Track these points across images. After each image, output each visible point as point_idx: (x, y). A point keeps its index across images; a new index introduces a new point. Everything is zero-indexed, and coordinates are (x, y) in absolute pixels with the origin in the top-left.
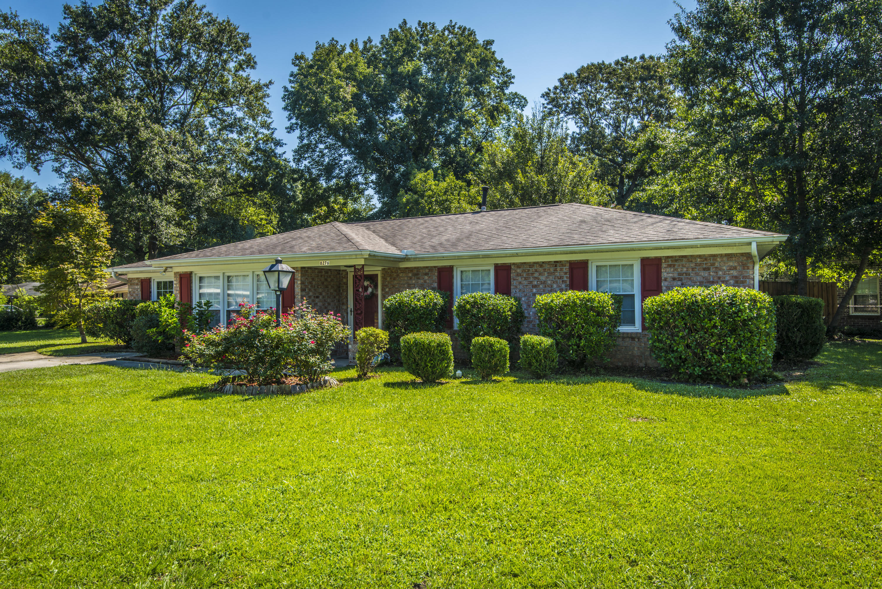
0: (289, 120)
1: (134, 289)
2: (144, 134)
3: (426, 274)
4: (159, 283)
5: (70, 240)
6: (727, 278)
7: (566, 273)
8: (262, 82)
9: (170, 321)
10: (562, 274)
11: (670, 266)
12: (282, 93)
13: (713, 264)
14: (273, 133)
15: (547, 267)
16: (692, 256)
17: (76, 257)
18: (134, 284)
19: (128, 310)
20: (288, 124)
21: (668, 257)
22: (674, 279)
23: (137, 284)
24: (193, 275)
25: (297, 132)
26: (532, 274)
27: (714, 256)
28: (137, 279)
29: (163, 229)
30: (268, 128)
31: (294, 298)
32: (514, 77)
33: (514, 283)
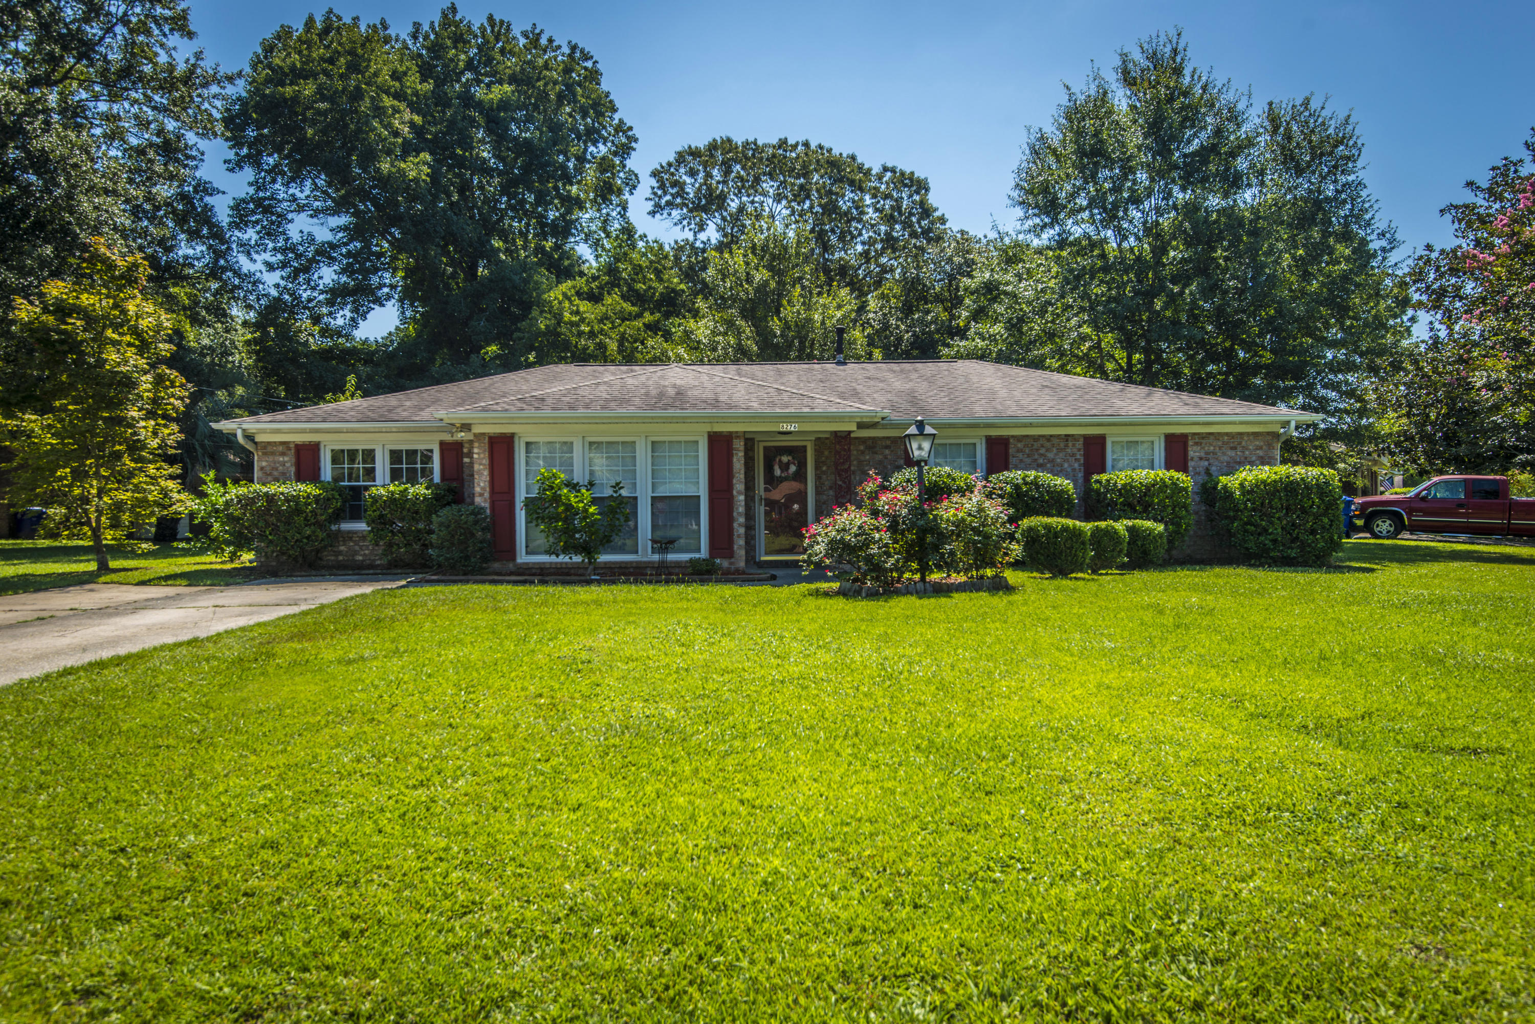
1: (274, 462)
3: (887, 447)
6: (1254, 458)
7: (1079, 450)
10: (1075, 451)
11: (1196, 444)
13: (1240, 443)
15: (1055, 441)
16: (1219, 433)
18: (273, 453)
21: (1195, 434)
22: (1201, 459)
23: (283, 454)
26: (1037, 450)
27: (1241, 434)
28: (283, 443)
31: (732, 477)
32: (636, 140)
33: (1013, 461)
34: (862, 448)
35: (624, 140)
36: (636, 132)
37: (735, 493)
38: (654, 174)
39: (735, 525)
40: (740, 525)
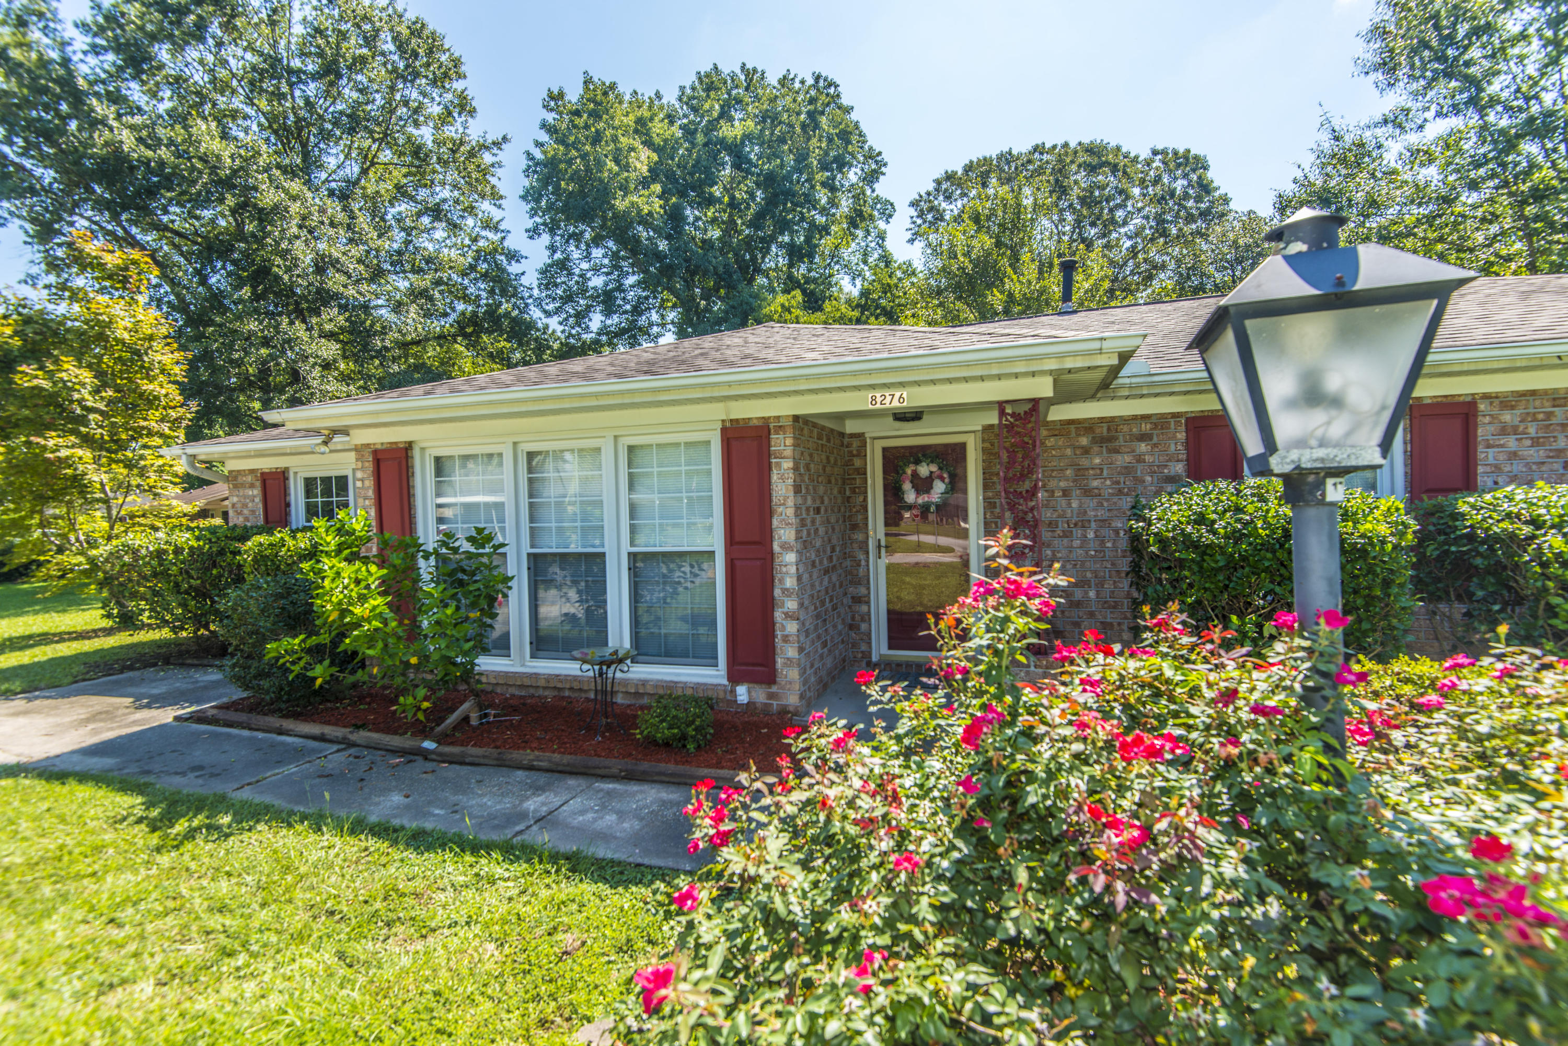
0: (532, 217)
1: (245, 497)
2: (268, 197)
3: (1143, 437)
4: (310, 483)
5: (64, 375)
8: (490, 139)
9: (358, 610)
12: (524, 162)
14: (504, 238)
17: (82, 420)
18: (243, 486)
19: (221, 552)
20: (530, 224)
23: (252, 486)
24: (416, 453)
25: (546, 239)
28: (252, 471)
29: (315, 384)
30: (496, 229)
31: (771, 514)
32: (885, 165)
33: (1486, 456)
34: (1084, 441)
35: (874, 166)
36: (885, 157)
37: (776, 547)
38: (913, 204)
39: (778, 615)
40: (788, 616)
